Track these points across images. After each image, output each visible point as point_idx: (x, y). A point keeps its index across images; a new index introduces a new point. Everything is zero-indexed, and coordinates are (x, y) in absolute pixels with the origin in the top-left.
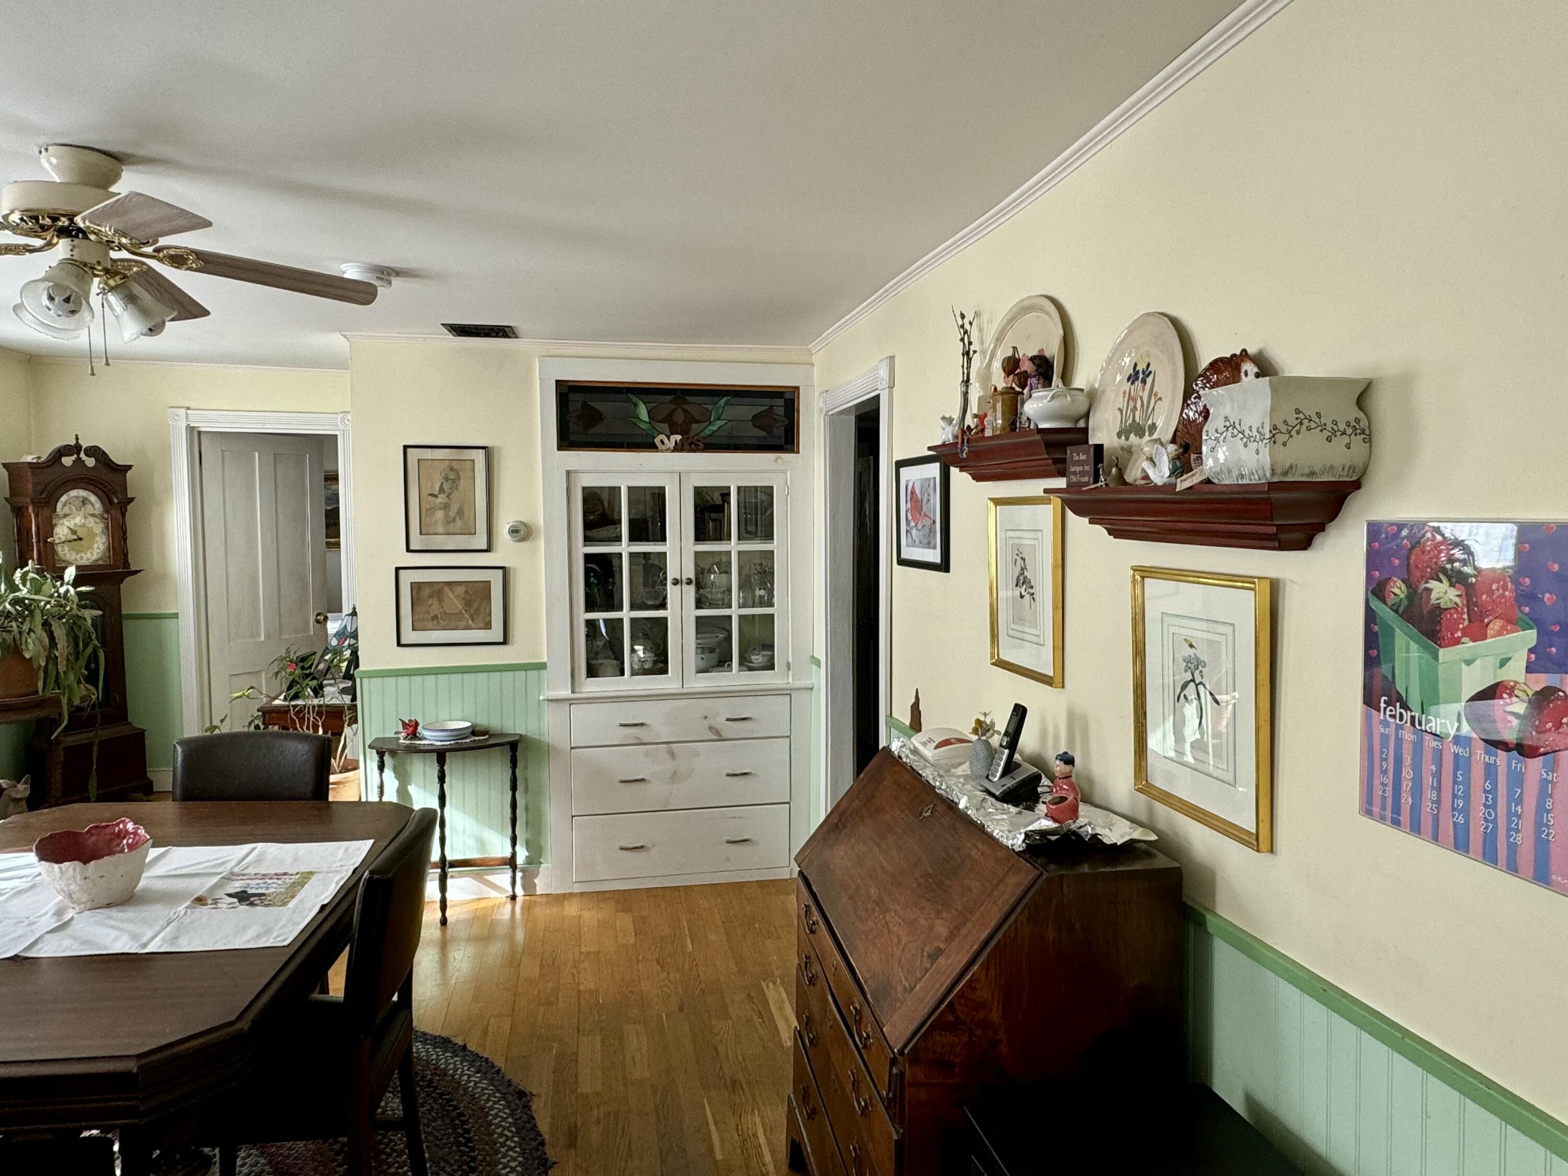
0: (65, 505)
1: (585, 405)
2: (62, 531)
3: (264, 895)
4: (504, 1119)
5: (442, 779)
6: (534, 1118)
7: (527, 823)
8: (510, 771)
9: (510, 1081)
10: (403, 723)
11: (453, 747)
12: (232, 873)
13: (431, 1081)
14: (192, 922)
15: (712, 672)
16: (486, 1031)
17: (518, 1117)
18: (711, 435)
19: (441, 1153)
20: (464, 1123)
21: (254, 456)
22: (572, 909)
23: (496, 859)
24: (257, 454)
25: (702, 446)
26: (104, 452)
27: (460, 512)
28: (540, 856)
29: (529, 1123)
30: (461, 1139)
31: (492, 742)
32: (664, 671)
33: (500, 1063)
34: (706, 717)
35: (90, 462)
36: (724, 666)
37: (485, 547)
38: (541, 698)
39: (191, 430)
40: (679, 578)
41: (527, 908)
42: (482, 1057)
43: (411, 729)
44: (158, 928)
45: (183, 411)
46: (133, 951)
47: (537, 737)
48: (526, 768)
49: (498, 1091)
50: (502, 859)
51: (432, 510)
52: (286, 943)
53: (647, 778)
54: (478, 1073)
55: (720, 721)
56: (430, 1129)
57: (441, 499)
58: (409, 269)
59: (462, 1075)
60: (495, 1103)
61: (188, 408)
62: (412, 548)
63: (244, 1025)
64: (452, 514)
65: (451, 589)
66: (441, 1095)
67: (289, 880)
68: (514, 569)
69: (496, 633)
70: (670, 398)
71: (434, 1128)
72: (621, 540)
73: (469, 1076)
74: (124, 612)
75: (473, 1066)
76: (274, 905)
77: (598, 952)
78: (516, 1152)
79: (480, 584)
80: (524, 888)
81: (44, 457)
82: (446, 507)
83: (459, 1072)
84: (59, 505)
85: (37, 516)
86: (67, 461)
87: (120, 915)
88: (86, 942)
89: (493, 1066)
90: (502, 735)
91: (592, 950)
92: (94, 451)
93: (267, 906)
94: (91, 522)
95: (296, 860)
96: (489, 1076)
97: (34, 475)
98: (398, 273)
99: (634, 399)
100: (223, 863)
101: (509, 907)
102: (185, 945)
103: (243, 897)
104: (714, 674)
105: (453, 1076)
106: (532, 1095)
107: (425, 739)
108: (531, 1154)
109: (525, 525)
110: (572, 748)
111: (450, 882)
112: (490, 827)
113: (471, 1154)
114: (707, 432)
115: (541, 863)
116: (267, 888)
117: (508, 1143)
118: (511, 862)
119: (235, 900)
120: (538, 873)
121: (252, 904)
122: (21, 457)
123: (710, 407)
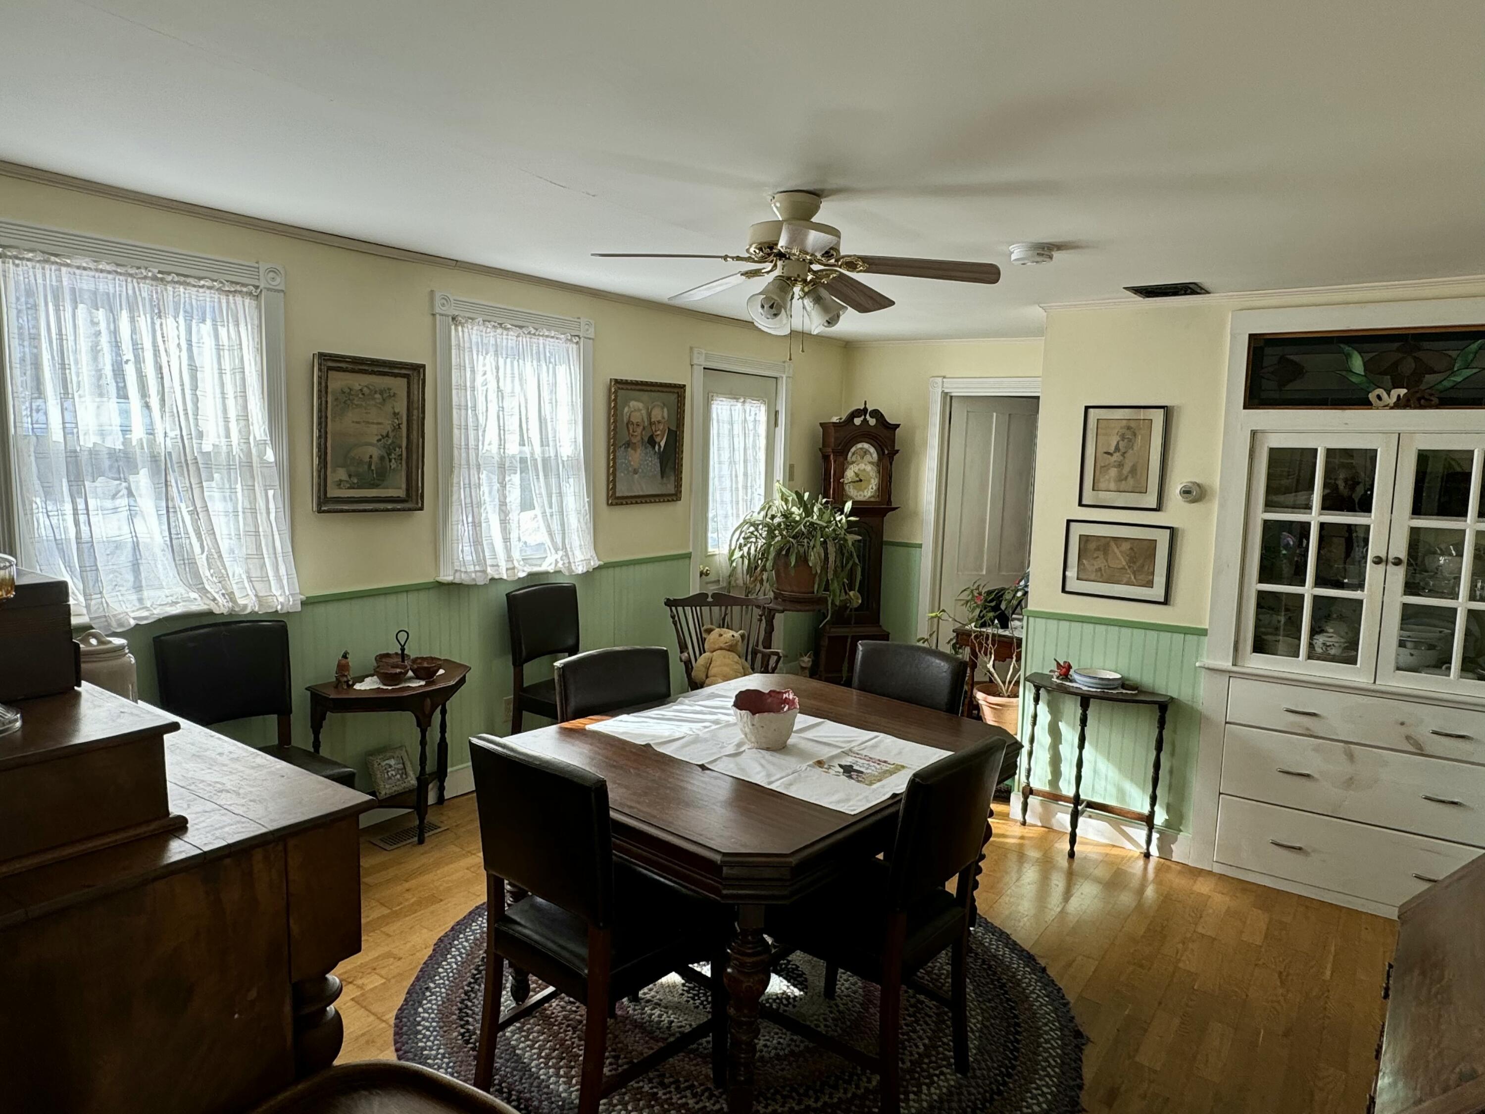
0: (853, 454)
1: (1283, 359)
2: (850, 474)
3: (862, 772)
4: (1053, 1048)
5: (1084, 722)
6: (1081, 1061)
7: (1170, 787)
8: (1157, 731)
9: (1073, 1018)
10: (1058, 664)
11: (1099, 694)
12: (850, 750)
13: (1004, 985)
14: (807, 777)
15: (1420, 672)
16: (1069, 965)
17: (1066, 1052)
18: (1452, 388)
19: (989, 1047)
20: (1018, 1033)
21: (992, 416)
22: (1203, 887)
23: (1134, 813)
24: (995, 414)
25: (1435, 401)
26: (882, 415)
27: (1133, 471)
28: (1181, 824)
29: (1075, 1062)
30: (1010, 1045)
31: (1142, 698)
32: (1353, 661)
33: (1071, 998)
34: (1402, 724)
35: (872, 422)
36: (1441, 667)
37: (1154, 506)
38: (1197, 664)
39: (945, 394)
40: (1383, 555)
41: (1159, 870)
42: (1056, 985)
43: (1064, 670)
44: (784, 774)
45: (940, 379)
46: (762, 784)
47: (1190, 703)
48: (1175, 732)
49: (1059, 1022)
50: (1139, 814)
51: (1105, 468)
52: (853, 813)
53: (1316, 776)
54: (1047, 996)
55: (1423, 733)
56: (988, 1024)
57: (1117, 457)
58: (1069, 242)
59: (1032, 992)
60: (1051, 1029)
61: (944, 377)
62: (1084, 502)
63: (794, 860)
64: (1126, 469)
65: (1116, 545)
66: (1008, 1000)
67: (885, 767)
68: (1183, 531)
69: (1157, 592)
70: (1396, 345)
71: (992, 1024)
72: (1310, 508)
73: (1039, 996)
74: (885, 539)
75: (1045, 989)
76: (863, 782)
77: (1214, 939)
78: (1053, 1081)
79: (1146, 542)
80: (1160, 849)
81: (844, 418)
82: (1120, 465)
83: (1031, 988)
84: (850, 454)
85: (835, 462)
86: (858, 421)
87: (771, 758)
88: (742, 770)
89: (1063, 997)
90: (1153, 694)
91: (1209, 934)
92: (876, 414)
93: (858, 781)
94: (869, 468)
95: (900, 753)
96: (1056, 1004)
97: (836, 432)
98: (1059, 247)
99: (1347, 349)
100: (849, 742)
101: (1141, 863)
102: (793, 792)
103: (848, 770)
104: (1423, 675)
105: (1024, 989)
106: (1088, 1039)
107: (1075, 682)
108: (1065, 1090)
109: (1198, 485)
110: (1226, 723)
111: (1081, 820)
112: (1132, 780)
113: (1013, 1062)
114: (1446, 384)
115: (1181, 831)
116: (867, 769)
117: (1049, 1069)
118: (1149, 820)
119: (842, 770)
120: (1176, 840)
121: (850, 777)
122: (830, 418)
123: (1454, 354)
